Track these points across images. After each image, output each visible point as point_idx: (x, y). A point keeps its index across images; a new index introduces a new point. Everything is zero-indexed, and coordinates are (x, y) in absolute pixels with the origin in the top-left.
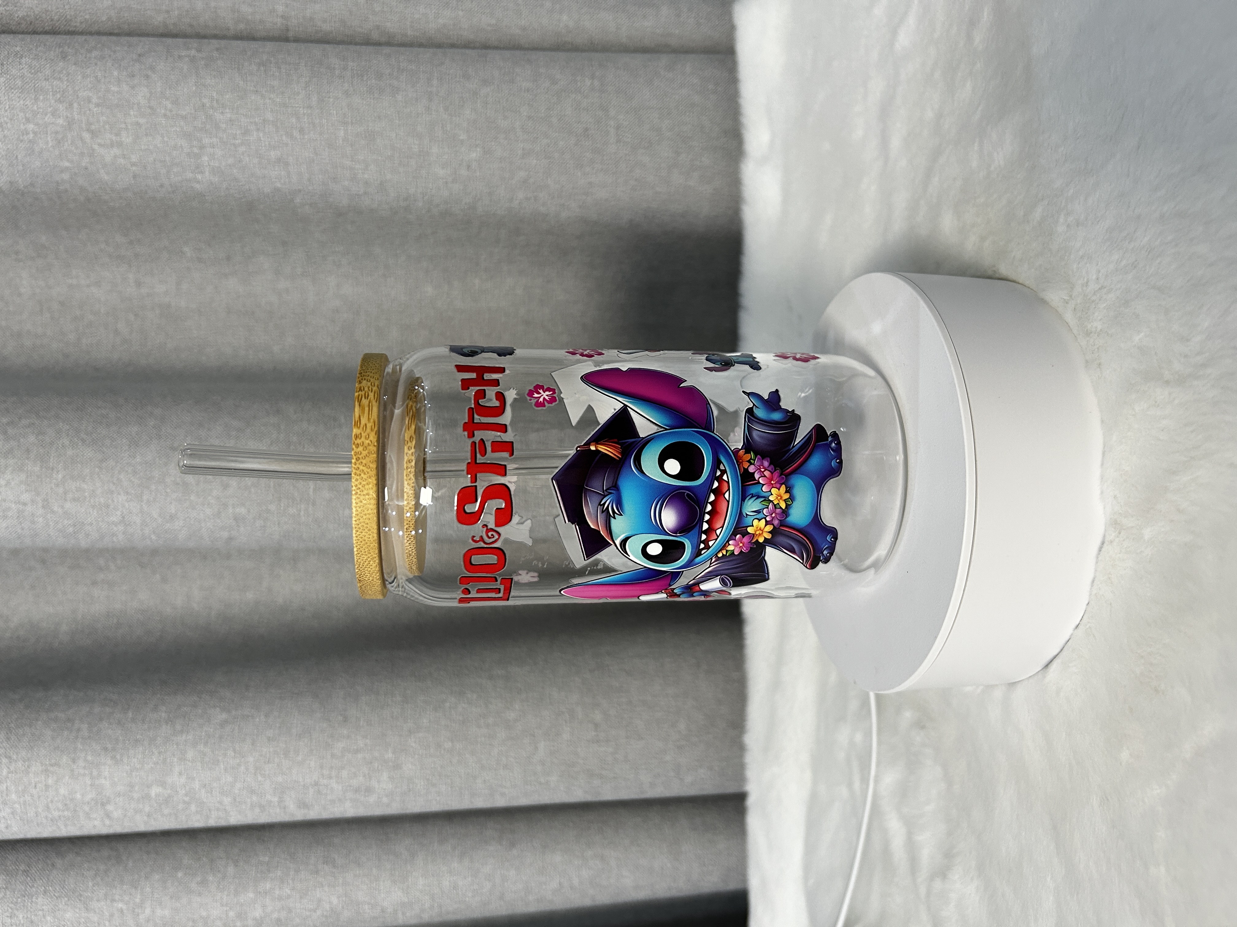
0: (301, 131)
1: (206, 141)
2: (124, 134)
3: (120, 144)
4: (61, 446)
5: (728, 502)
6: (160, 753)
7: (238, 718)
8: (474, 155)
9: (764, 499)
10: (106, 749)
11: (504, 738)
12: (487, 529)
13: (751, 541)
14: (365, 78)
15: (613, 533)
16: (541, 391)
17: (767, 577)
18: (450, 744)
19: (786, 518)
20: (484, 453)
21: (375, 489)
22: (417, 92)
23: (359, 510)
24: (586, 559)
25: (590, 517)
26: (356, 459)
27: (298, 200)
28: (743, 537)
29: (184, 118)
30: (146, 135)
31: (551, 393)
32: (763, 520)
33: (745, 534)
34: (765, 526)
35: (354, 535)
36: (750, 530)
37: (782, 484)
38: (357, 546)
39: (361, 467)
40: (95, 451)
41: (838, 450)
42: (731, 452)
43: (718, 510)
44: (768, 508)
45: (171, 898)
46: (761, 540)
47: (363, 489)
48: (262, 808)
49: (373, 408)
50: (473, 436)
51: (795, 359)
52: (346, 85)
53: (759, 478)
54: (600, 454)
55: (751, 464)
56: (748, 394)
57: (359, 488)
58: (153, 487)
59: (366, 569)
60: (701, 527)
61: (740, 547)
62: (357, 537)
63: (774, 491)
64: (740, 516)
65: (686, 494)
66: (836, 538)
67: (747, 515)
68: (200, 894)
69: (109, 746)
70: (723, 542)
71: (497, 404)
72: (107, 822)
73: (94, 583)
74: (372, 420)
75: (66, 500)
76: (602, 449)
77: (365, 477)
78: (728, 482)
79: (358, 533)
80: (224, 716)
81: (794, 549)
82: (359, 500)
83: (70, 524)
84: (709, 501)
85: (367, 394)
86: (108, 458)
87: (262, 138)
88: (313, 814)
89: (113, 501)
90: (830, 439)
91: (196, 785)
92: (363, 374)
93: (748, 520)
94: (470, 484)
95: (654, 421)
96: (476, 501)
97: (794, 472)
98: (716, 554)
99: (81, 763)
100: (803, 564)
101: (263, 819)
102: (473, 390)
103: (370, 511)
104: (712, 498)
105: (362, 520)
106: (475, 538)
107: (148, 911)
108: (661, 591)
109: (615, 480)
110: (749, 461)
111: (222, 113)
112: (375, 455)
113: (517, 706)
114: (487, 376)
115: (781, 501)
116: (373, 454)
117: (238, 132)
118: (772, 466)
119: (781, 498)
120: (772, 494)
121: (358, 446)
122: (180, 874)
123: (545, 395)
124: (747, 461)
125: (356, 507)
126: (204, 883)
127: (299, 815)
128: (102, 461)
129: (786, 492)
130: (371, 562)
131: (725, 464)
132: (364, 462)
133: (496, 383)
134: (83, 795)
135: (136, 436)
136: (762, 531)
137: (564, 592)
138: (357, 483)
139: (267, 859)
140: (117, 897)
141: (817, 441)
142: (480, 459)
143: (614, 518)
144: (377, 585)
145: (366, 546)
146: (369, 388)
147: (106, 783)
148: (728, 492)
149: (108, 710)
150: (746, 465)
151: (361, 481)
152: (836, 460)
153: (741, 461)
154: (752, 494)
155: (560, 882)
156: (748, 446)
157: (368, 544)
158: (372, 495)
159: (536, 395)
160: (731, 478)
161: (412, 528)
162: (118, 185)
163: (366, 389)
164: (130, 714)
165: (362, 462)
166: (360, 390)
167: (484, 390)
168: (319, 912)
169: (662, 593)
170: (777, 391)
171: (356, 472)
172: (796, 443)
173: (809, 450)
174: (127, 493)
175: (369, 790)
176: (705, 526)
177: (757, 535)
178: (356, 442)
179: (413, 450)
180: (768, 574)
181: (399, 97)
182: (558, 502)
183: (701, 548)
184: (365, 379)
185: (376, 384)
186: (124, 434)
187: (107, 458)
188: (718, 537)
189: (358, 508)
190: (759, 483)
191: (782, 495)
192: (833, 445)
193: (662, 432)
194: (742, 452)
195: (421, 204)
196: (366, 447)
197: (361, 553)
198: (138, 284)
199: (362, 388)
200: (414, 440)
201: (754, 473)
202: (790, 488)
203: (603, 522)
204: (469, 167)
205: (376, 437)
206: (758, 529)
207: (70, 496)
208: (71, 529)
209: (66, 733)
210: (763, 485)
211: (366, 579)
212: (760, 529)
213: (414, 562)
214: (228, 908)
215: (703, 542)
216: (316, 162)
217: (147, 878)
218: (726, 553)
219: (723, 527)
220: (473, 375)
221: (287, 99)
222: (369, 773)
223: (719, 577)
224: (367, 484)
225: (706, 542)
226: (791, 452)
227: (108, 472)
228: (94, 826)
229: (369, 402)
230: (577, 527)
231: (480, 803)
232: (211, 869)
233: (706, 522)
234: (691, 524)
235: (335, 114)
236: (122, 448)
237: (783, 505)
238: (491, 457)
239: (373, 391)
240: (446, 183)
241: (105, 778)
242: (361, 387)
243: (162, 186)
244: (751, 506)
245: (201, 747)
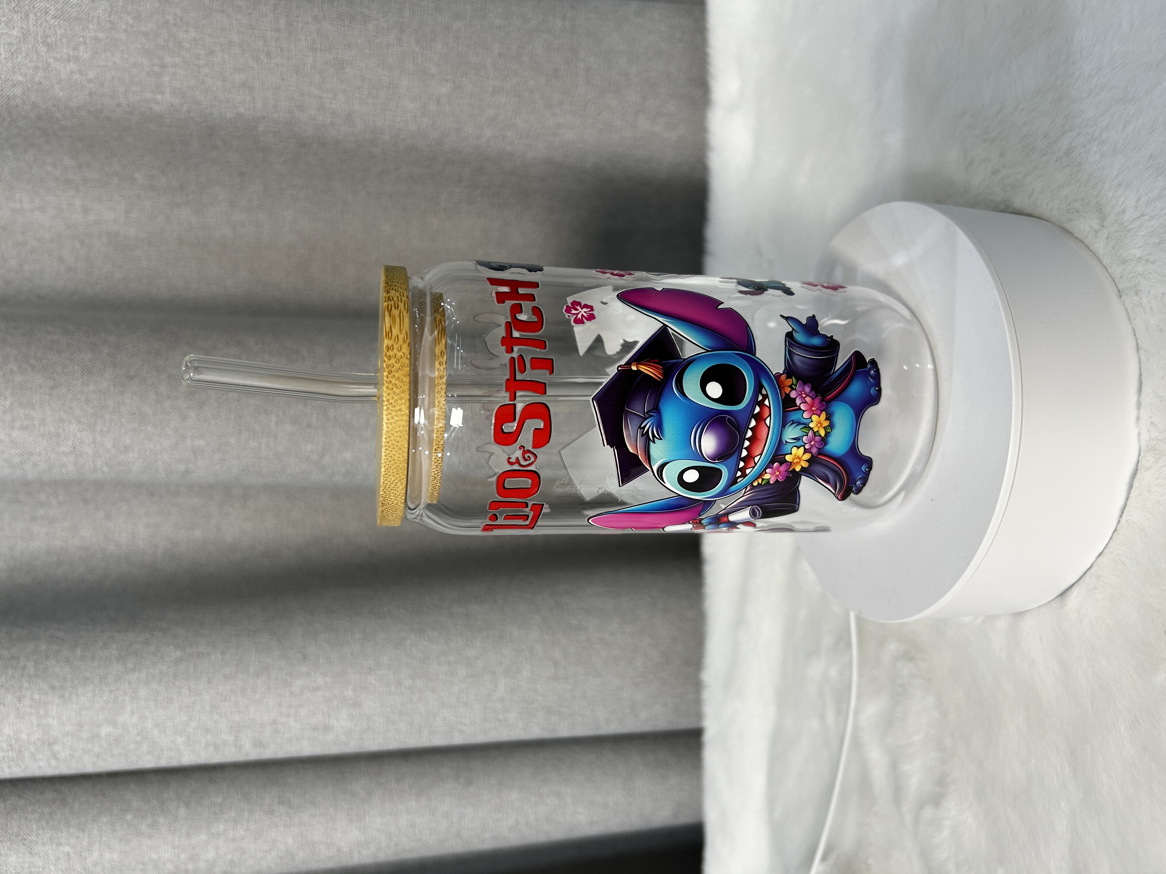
0: (268, 55)
1: (168, 60)
2: (82, 48)
3: (77, 59)
4: (9, 372)
5: (769, 428)
6: (111, 691)
7: (193, 656)
8: (444, 90)
9: (803, 426)
10: (53, 688)
11: (464, 675)
12: (524, 450)
13: (788, 469)
14: (335, 4)
15: (651, 458)
16: (579, 308)
17: (797, 509)
18: (411, 681)
19: (824, 446)
20: (523, 370)
21: (407, 404)
22: (388, 22)
23: (391, 427)
24: (621, 485)
25: (630, 441)
26: (389, 372)
27: (261, 128)
28: (781, 465)
29: (146, 34)
30: (105, 51)
31: (589, 309)
32: (802, 449)
33: (783, 462)
34: (803, 454)
35: (383, 454)
36: (788, 458)
37: (822, 411)
38: (385, 466)
39: (394, 381)
40: (45, 377)
41: (877, 377)
42: (773, 377)
43: (758, 436)
44: (807, 435)
45: (121, 840)
46: (798, 469)
47: (395, 404)
48: (216, 747)
49: (404, 319)
50: (512, 351)
51: (823, 286)
52: (316, 9)
53: (801, 404)
54: (642, 375)
55: (793, 389)
56: (787, 319)
57: (391, 403)
58: (107, 416)
59: (392, 491)
60: (740, 454)
61: (777, 475)
62: (386, 456)
63: (815, 418)
64: (780, 443)
65: (727, 418)
66: (870, 468)
67: (787, 442)
68: (150, 837)
69: (57, 684)
70: (760, 471)
71: (535, 319)
72: (53, 763)
73: (34, 519)
74: (404, 332)
75: (13, 428)
76: (644, 369)
77: (397, 391)
78: (770, 408)
79: (387, 452)
80: (178, 653)
81: (829, 479)
82: (391, 416)
83: (17, 454)
84: (750, 427)
85: (396, 304)
86: (60, 385)
87: (227, 60)
88: (269, 753)
89: (64, 430)
90: (869, 366)
91: (149, 724)
92: (390, 283)
93: (787, 448)
94: (508, 402)
95: (695, 342)
96: (515, 420)
97: (834, 398)
98: (752, 483)
99: (27, 702)
100: (834, 494)
101: (216, 758)
102: (509, 303)
103: (402, 428)
104: (753, 423)
105: (392, 438)
106: (510, 460)
107: (96, 854)
108: (689, 522)
109: (657, 402)
110: (790, 386)
111: (186, 32)
112: (408, 369)
113: (478, 644)
114: (521, 291)
115: (820, 428)
116: (406, 367)
117: (202, 52)
118: (813, 392)
119: (821, 426)
120: (812, 421)
121: (390, 358)
122: (129, 817)
123: (583, 312)
124: (788, 386)
125: (387, 423)
126: (154, 825)
127: (253, 754)
128: (52, 388)
129: (827, 419)
130: (399, 484)
131: (767, 389)
132: (397, 375)
133: (531, 298)
134: (29, 735)
135: (90, 363)
136: (800, 459)
137: (592, 521)
138: (389, 398)
139: (220, 800)
140: (63, 840)
141: (857, 368)
142: (519, 376)
143: (654, 442)
144: (400, 509)
145: (395, 466)
146: (398, 297)
147: (54, 722)
148: (769, 418)
149: (54, 647)
150: (787, 390)
151: (394, 396)
152: (875, 388)
153: (782, 386)
154: (793, 420)
155: (517, 819)
156: (790, 370)
157: (397, 464)
158: (405, 411)
159: (574, 312)
160: (773, 403)
161: (440, 449)
162: (73, 102)
163: (395, 299)
164: (78, 652)
165: (394, 376)
166: (389, 299)
167: (521, 304)
168: (274, 853)
169: (690, 523)
170: (814, 316)
171: (388, 386)
172: (836, 369)
173: (849, 376)
174: (80, 422)
175: (327, 729)
176: (744, 453)
177: (794, 463)
178: (388, 354)
179: (444, 365)
180: (799, 505)
181: (370, 27)
182: (597, 423)
183: (737, 475)
184: (393, 289)
185: (405, 295)
186: (77, 361)
187: (58, 385)
188: (756, 464)
189: (389, 425)
190: (800, 409)
191: (822, 422)
192: (872, 372)
193: (703, 354)
194: (783, 377)
195: (387, 138)
196: (399, 360)
197: (388, 474)
198: (86, 211)
199: (391, 298)
200: (445, 355)
201: (795, 399)
202: (830, 415)
203: (642, 445)
204: (438, 102)
205: (409, 349)
206: (797, 457)
207: (18, 424)
208: (17, 460)
209: (10, 671)
210: (804, 411)
211: (390, 502)
212: (798, 457)
213: (437, 487)
214: (180, 851)
215: (741, 470)
216: (282, 88)
217: (94, 820)
218: (762, 483)
219: (761, 454)
220: (505, 289)
221: (254, 21)
222: (328, 711)
223: (750, 507)
224: (400, 399)
225: (743, 470)
226: (832, 379)
227: (59, 400)
228: (40, 767)
229: (400, 313)
230: (616, 450)
231: (438, 741)
232: (162, 811)
233: (745, 448)
234: (730, 451)
235: (304, 39)
236: (74, 375)
237: (822, 433)
238: (530, 375)
239: (403, 301)
240: (415, 117)
241: (53, 718)
242: (389, 297)
243: (119, 105)
244: (791, 433)
245: (154, 685)
